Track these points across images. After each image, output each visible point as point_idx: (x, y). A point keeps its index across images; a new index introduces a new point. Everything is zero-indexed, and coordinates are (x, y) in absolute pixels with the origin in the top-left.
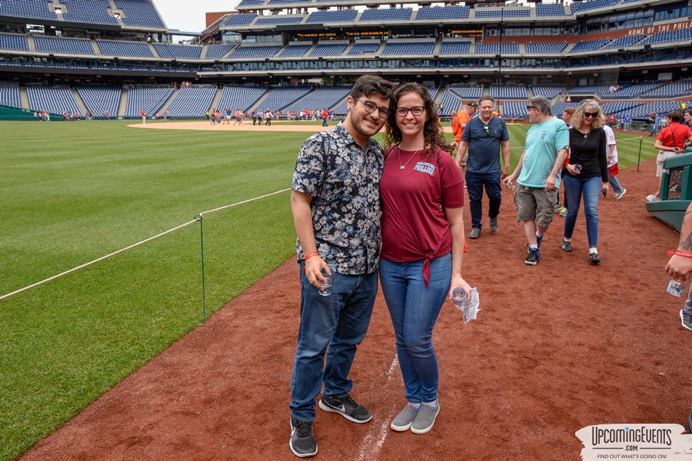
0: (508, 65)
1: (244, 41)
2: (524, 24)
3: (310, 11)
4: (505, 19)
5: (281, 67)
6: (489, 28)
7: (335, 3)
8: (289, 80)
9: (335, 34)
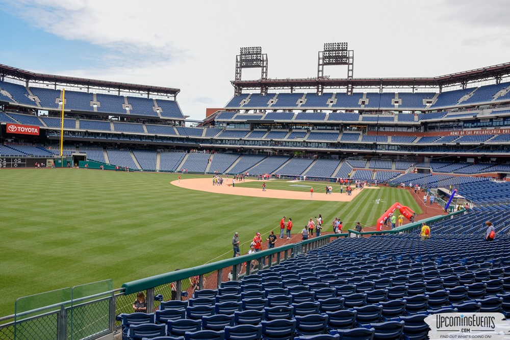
0: (381, 148)
1: (228, 126)
2: (391, 125)
3: (268, 112)
4: (379, 122)
5: (249, 144)
6: (371, 127)
7: (281, 108)
9: (281, 126)
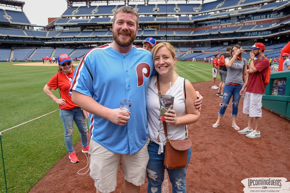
0: (170, 39)
1: (64, 29)
2: (175, 24)
3: (92, 18)
4: (168, 22)
5: (80, 40)
6: (162, 25)
7: (101, 15)
8: (84, 45)
9: (102, 27)
